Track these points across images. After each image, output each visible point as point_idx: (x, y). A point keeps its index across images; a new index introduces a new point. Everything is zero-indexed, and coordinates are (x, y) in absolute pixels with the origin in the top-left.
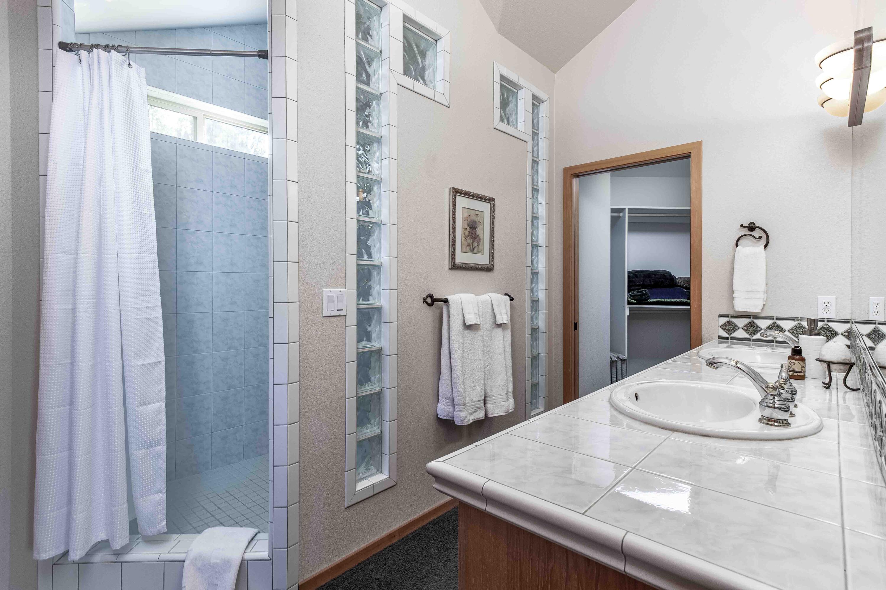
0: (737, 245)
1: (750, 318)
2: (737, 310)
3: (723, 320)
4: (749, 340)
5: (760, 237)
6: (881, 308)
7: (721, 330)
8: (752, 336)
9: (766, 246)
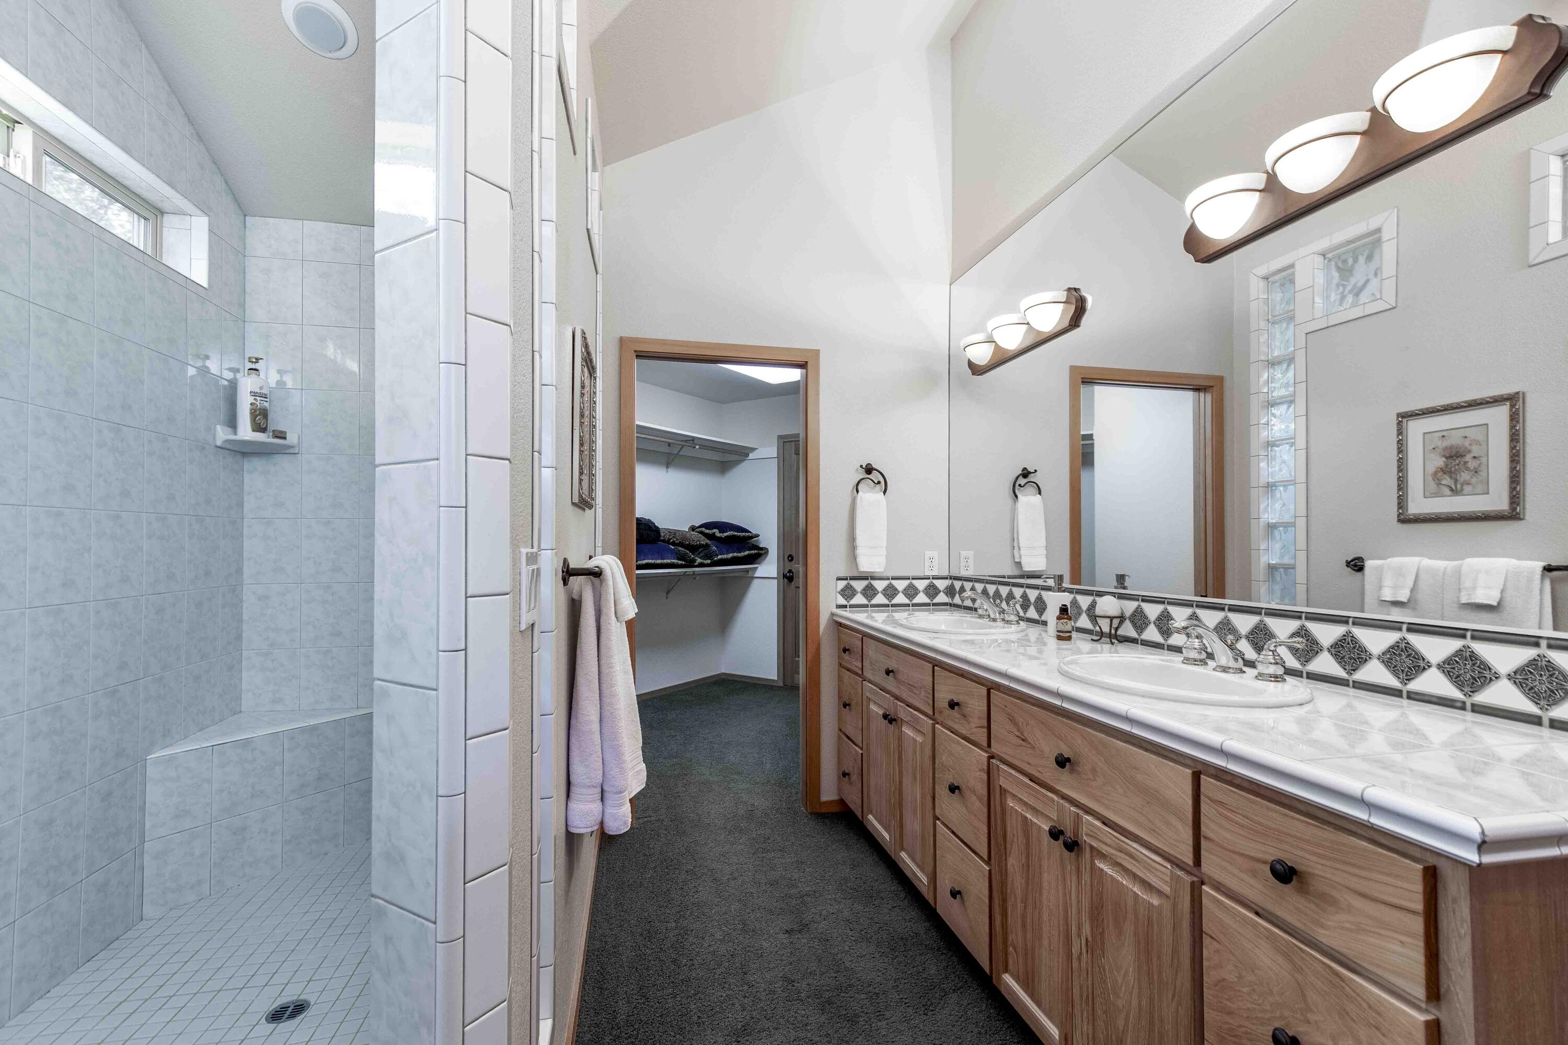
0: (857, 491)
1: (868, 579)
2: (862, 569)
3: (842, 584)
4: (866, 606)
5: (879, 483)
6: (971, 562)
7: (839, 597)
8: (869, 601)
9: (885, 492)
